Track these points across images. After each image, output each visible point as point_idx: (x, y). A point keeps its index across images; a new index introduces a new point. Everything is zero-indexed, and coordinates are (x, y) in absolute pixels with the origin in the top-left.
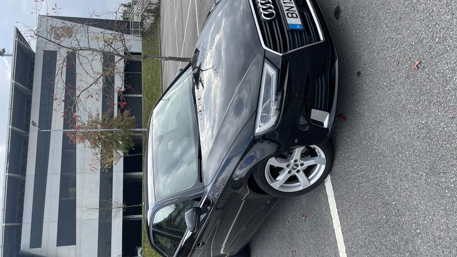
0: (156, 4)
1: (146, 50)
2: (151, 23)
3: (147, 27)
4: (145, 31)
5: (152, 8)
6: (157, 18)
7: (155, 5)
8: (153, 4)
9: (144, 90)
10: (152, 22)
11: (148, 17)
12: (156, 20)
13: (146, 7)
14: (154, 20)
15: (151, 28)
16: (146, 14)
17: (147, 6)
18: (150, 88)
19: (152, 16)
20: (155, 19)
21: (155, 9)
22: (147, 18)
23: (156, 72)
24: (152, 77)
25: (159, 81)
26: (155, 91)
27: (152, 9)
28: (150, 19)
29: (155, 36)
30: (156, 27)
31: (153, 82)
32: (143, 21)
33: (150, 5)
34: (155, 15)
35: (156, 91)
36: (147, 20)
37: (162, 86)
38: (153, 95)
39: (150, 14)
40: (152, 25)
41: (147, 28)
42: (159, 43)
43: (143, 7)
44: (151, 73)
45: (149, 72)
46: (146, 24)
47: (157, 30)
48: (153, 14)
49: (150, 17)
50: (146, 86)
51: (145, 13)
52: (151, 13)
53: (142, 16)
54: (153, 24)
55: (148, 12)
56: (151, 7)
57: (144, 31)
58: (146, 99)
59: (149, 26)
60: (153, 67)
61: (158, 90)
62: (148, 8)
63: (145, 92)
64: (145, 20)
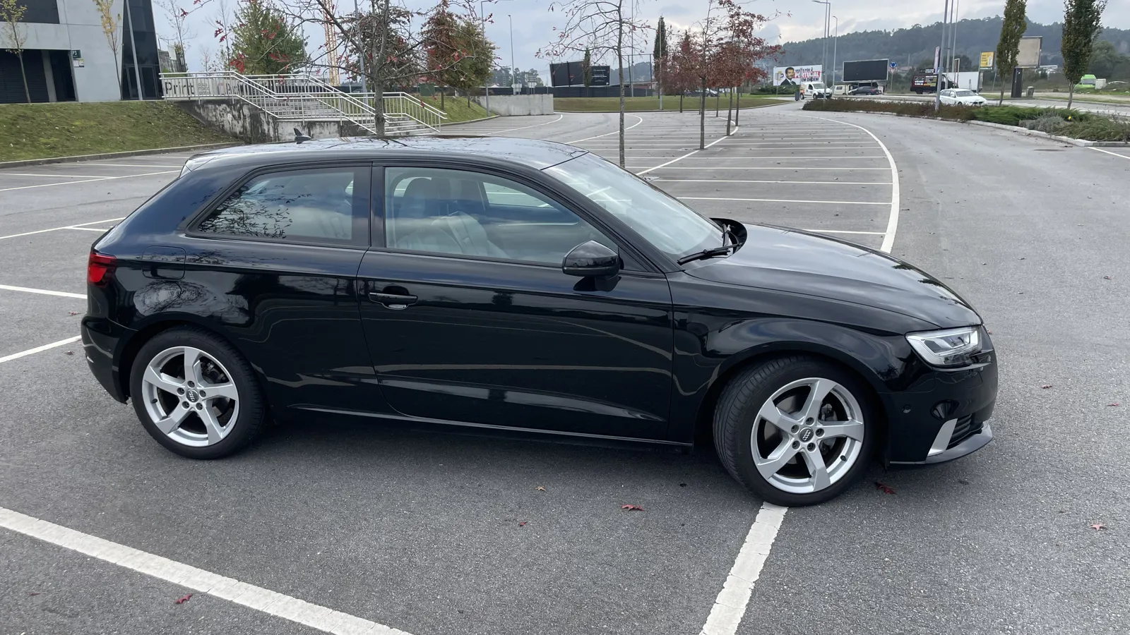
0: (278, 137)
1: (149, 113)
2: (223, 126)
3: (211, 115)
4: (198, 110)
5: (266, 127)
6: (242, 138)
7: (275, 133)
8: (275, 129)
9: (31, 109)
10: (225, 127)
11: (239, 117)
12: (235, 136)
13: (264, 113)
14: (234, 131)
15: (210, 124)
16: (246, 111)
17: (269, 114)
18: (47, 127)
19: (243, 126)
20: (236, 133)
21: (264, 133)
22: (236, 113)
23: (100, 142)
24: (81, 130)
25: (80, 150)
26: (43, 140)
27: (261, 125)
28: (235, 122)
29: (195, 135)
30: (218, 138)
31: (68, 134)
32: (224, 105)
33: (271, 121)
34: (249, 133)
35: (45, 144)
36: (230, 116)
37: (70, 160)
38: (29, 136)
39: (248, 120)
40: (219, 126)
41: (208, 115)
42: (182, 145)
43: (263, 105)
44: (91, 127)
45: (92, 123)
46: (218, 112)
47: (211, 141)
48: (249, 128)
49: (241, 122)
50: (48, 115)
51: (249, 109)
52: (251, 124)
53: (238, 101)
54: (223, 130)
55: (251, 116)
56: (268, 123)
57: (196, 108)
58: (9, 116)
59: (215, 120)
60: (110, 131)
61: (50, 148)
62: (262, 116)
63: (29, 113)
64: (228, 110)
